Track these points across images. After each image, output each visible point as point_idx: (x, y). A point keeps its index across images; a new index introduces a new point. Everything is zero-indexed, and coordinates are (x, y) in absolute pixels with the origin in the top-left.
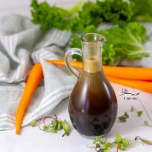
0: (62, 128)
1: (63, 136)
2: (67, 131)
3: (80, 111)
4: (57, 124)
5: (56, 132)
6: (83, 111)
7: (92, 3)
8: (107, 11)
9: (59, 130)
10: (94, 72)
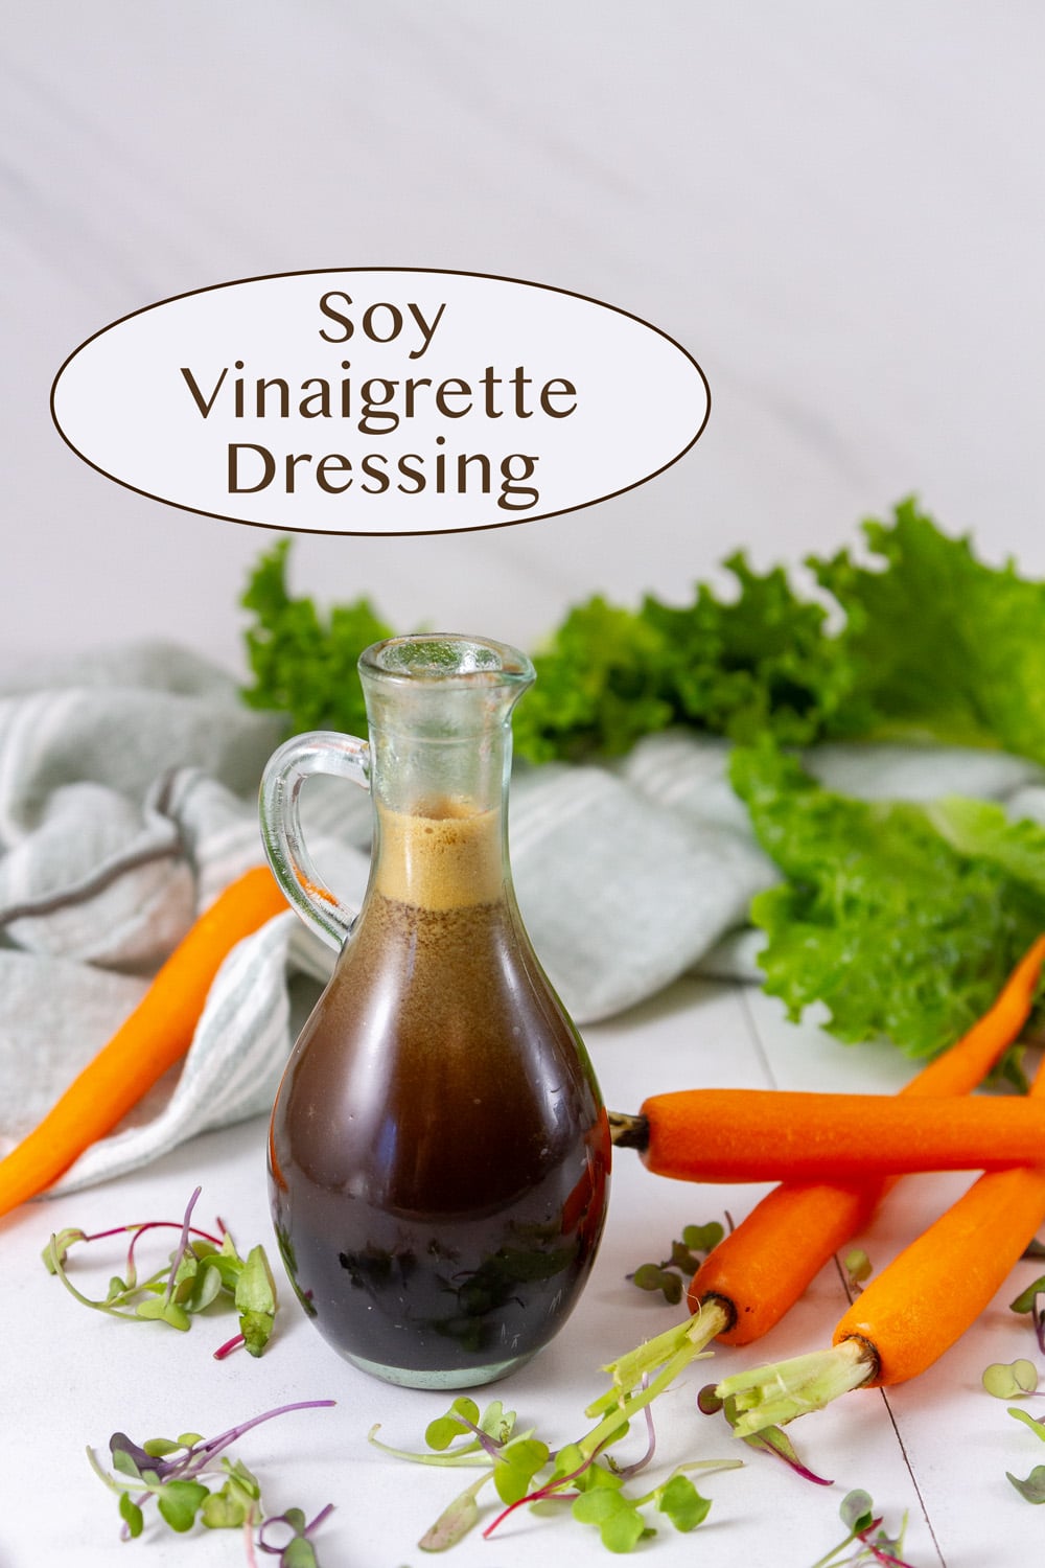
0: (227, 1299)
1: (222, 1353)
2: (257, 1320)
3: (338, 1187)
4: (203, 1271)
5: (187, 1328)
6: (358, 1186)
7: (618, 615)
8: (696, 661)
9: (208, 1312)
10: (442, 905)
